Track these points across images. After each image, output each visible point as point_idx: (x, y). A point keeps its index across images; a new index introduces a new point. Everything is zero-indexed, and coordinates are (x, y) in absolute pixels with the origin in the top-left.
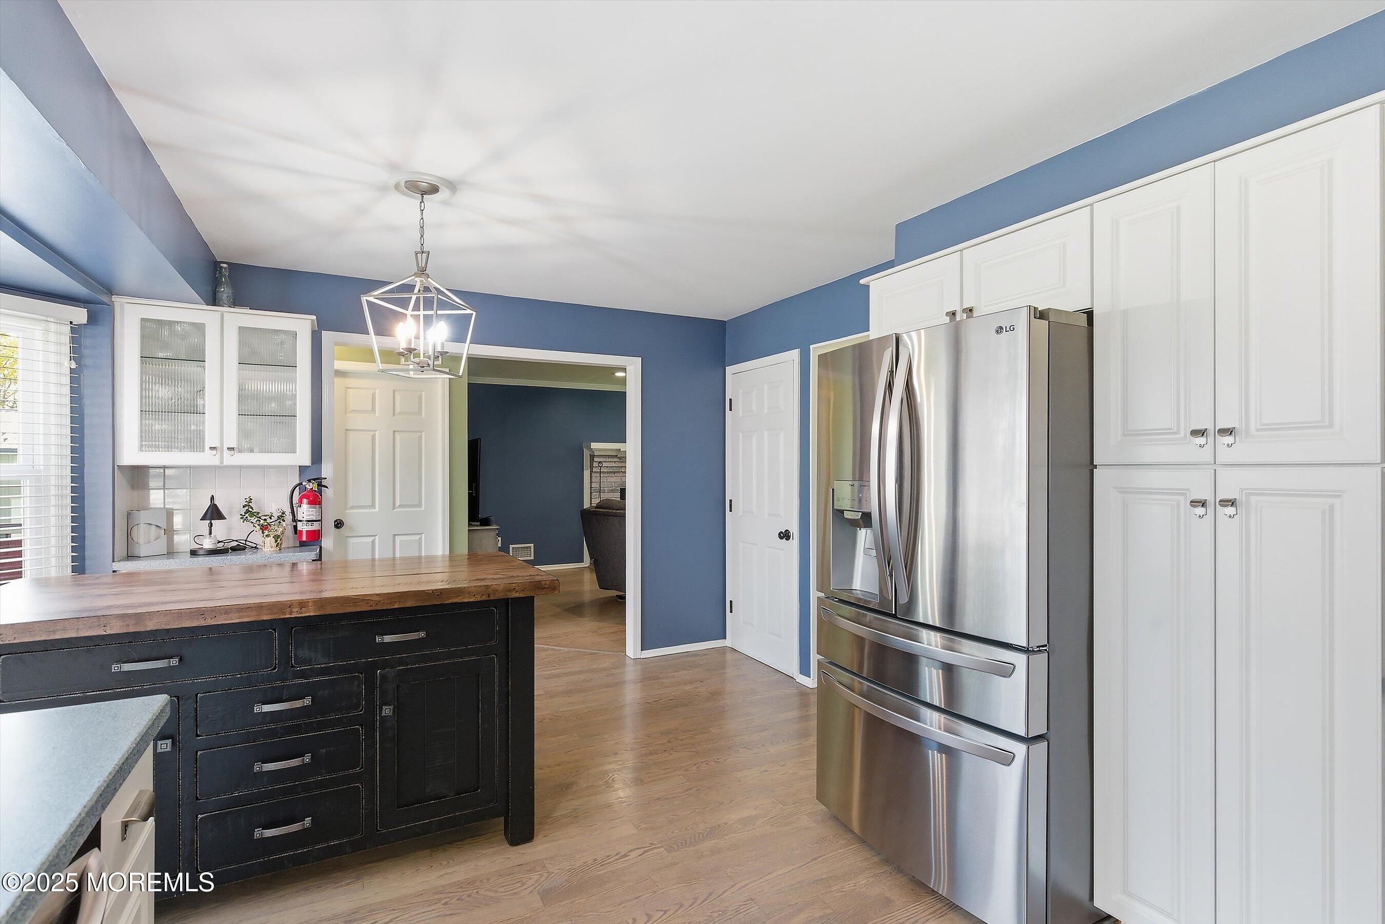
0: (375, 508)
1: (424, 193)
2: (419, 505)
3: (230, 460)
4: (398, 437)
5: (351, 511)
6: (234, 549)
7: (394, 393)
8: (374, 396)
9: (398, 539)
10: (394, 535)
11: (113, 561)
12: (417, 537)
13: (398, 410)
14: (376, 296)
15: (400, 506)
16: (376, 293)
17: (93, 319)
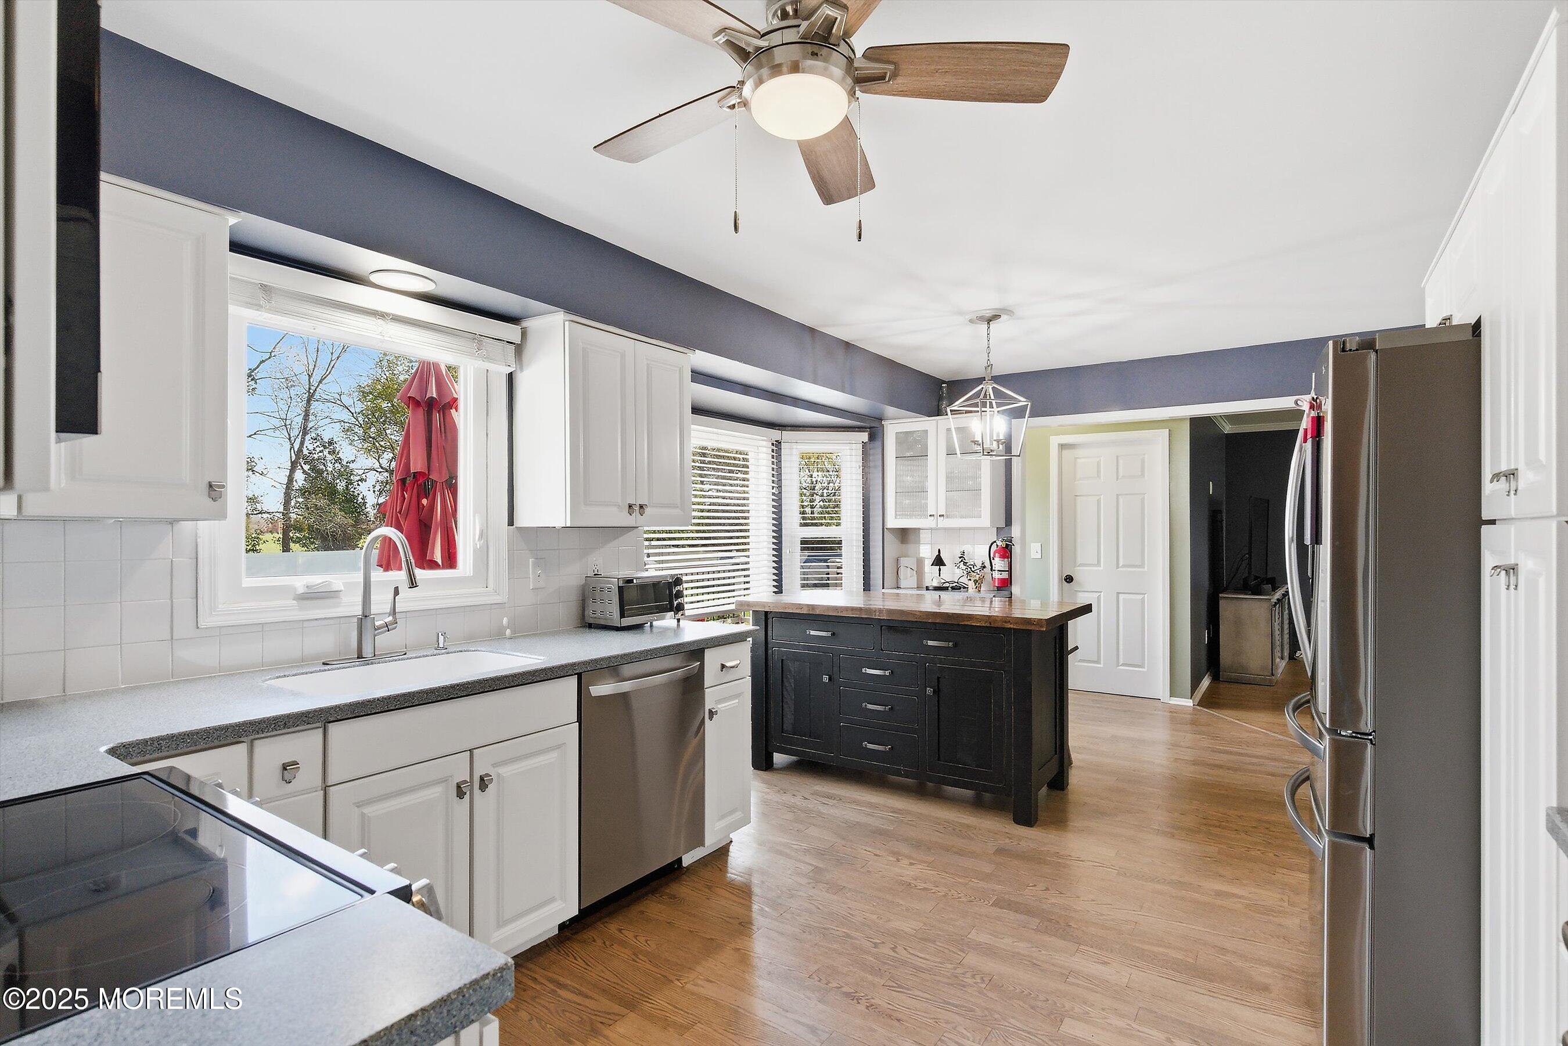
0: (1100, 567)
1: (989, 321)
2: (1142, 566)
3: (943, 523)
4: (1121, 500)
5: (1078, 568)
6: (953, 588)
7: (1117, 458)
8: (1099, 463)
9: (1121, 597)
10: (1118, 593)
11: (883, 588)
12: (1140, 597)
13: (1121, 474)
14: (958, 405)
15: (1124, 566)
16: (957, 403)
17: (872, 438)
